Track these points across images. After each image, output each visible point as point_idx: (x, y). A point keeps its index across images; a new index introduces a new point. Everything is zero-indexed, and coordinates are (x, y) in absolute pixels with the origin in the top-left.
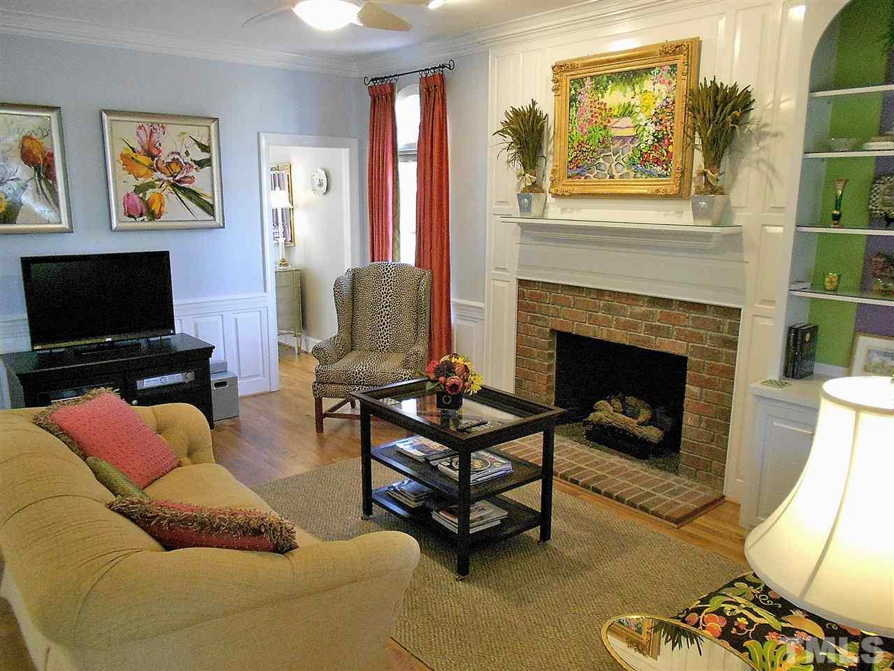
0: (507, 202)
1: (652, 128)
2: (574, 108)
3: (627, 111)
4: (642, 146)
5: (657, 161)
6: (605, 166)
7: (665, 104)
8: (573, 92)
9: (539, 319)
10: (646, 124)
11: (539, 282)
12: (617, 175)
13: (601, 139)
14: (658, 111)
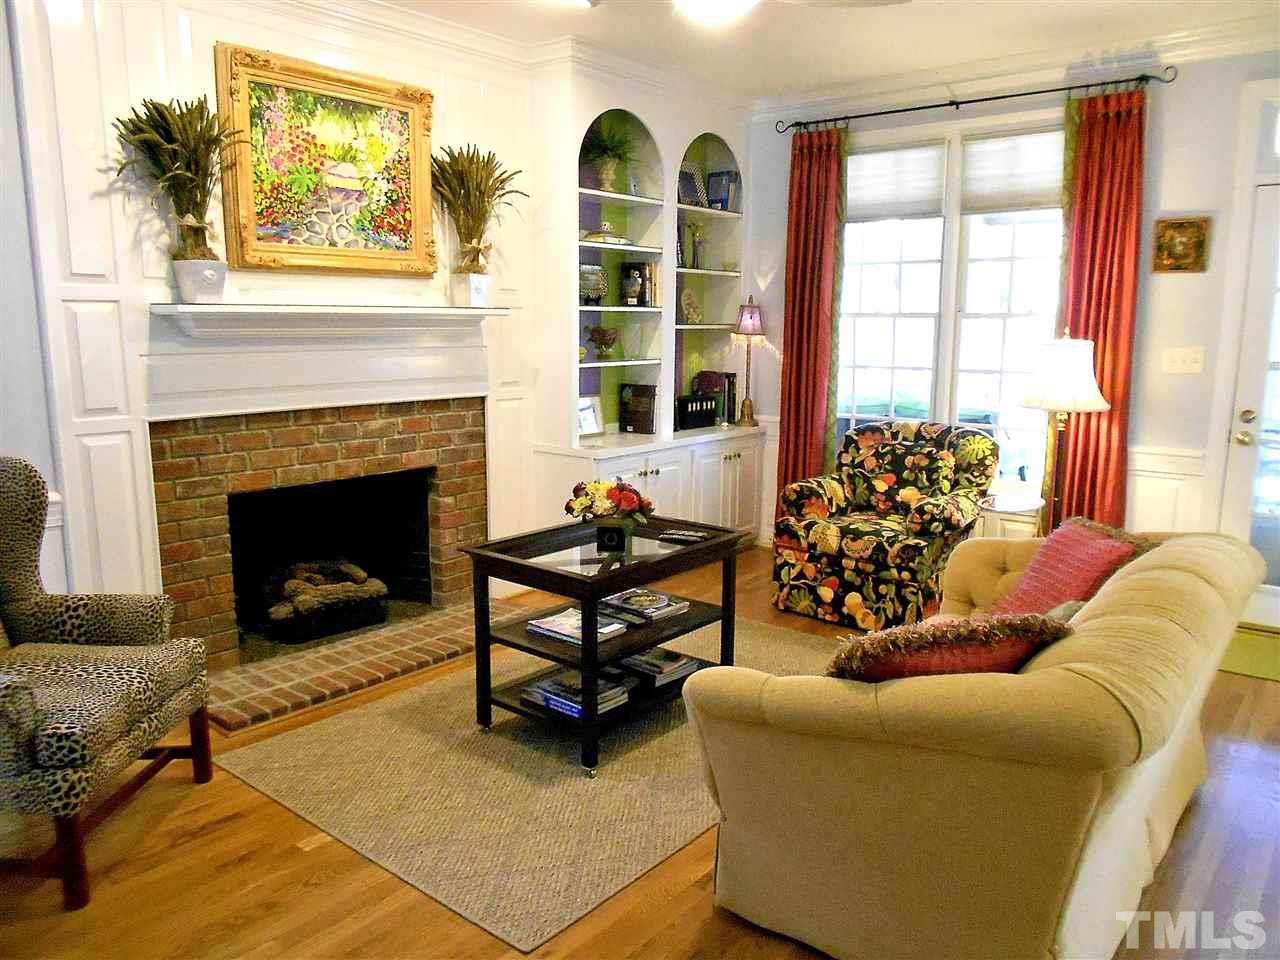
0: (103, 276)
1: (384, 186)
2: (259, 129)
3: (348, 156)
4: (373, 207)
5: (393, 229)
6: (321, 227)
7: (397, 158)
8: (255, 102)
9: (204, 484)
10: (376, 179)
11: (194, 420)
12: (341, 243)
13: (312, 187)
14: (389, 165)
